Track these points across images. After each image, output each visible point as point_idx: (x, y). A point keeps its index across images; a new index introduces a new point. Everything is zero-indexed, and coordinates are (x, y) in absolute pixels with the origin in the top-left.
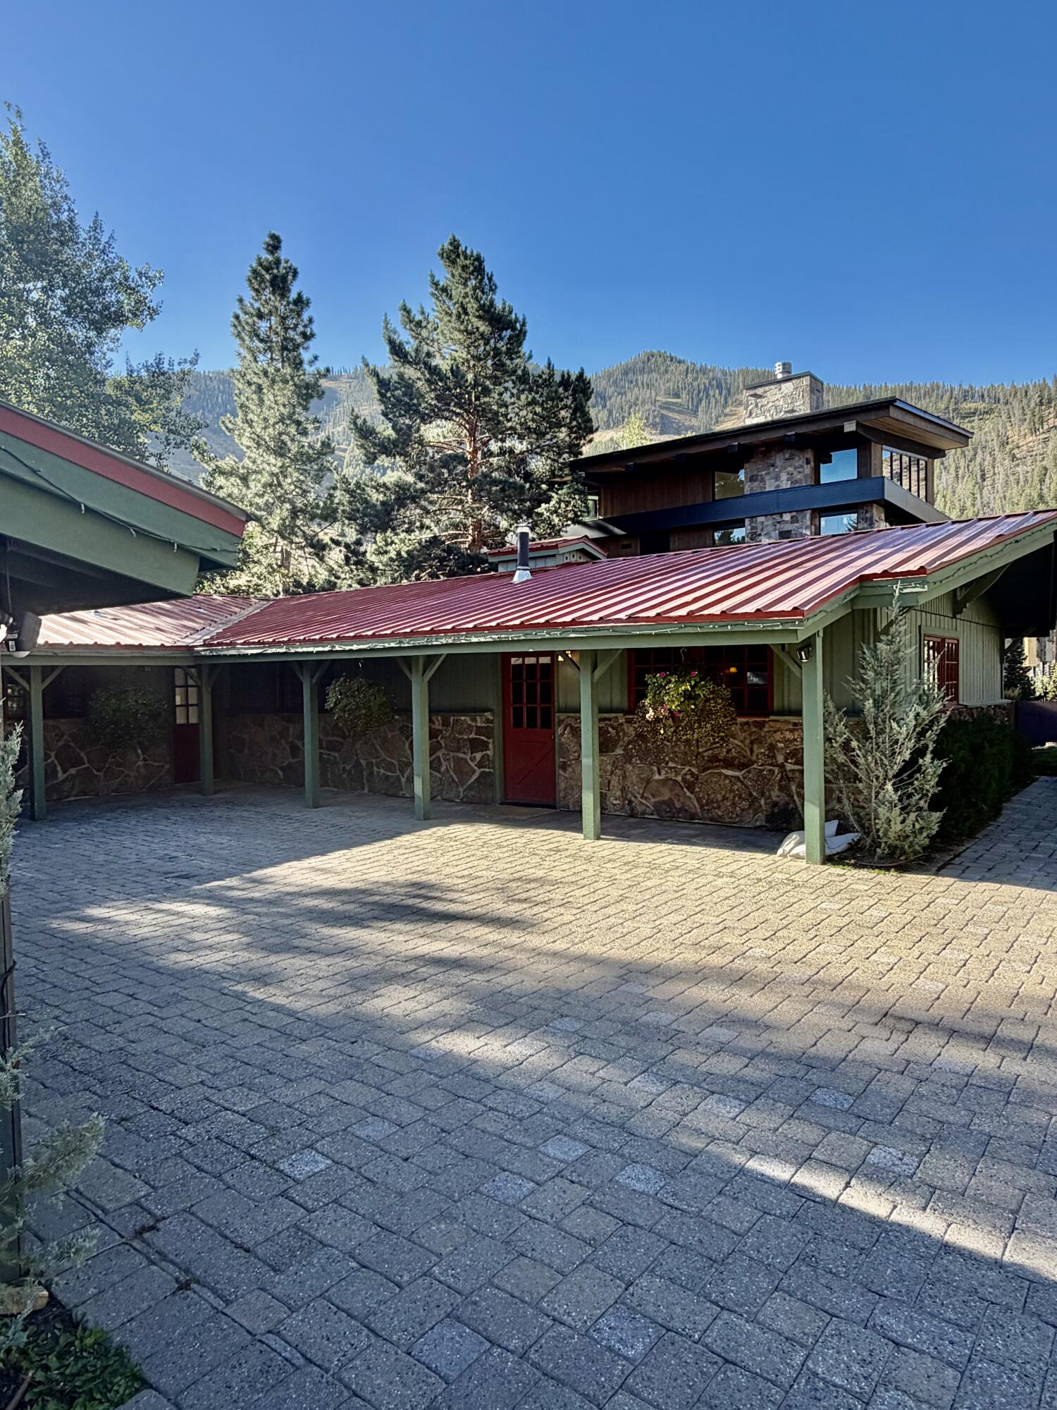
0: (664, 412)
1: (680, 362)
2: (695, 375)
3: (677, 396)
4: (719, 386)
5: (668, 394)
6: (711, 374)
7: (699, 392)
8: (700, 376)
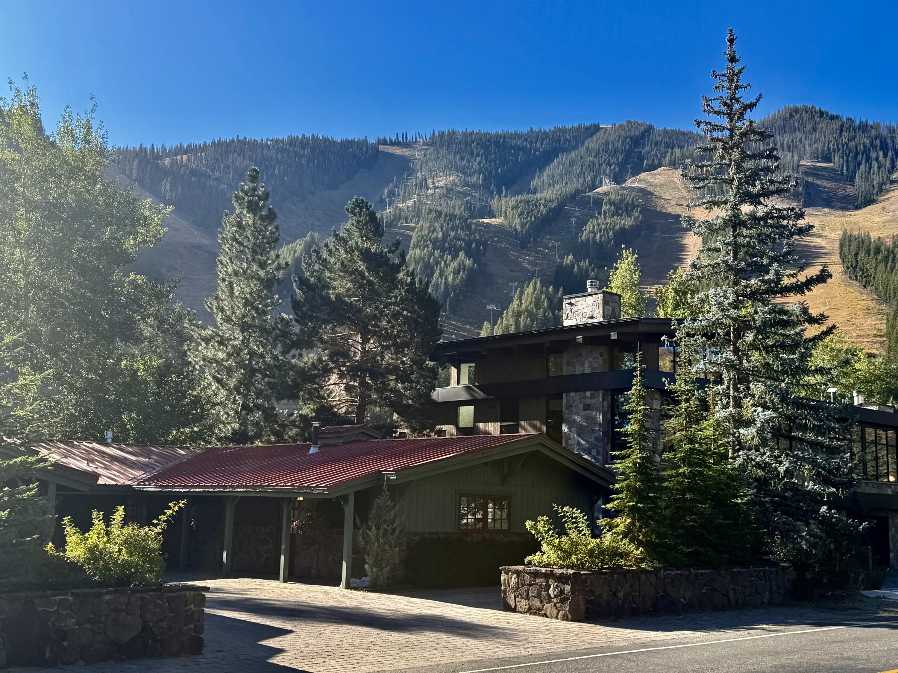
0: (810, 179)
1: (832, 118)
2: (852, 133)
3: (827, 159)
4: (884, 147)
5: (816, 157)
6: (873, 132)
7: (857, 154)
8: (860, 134)
